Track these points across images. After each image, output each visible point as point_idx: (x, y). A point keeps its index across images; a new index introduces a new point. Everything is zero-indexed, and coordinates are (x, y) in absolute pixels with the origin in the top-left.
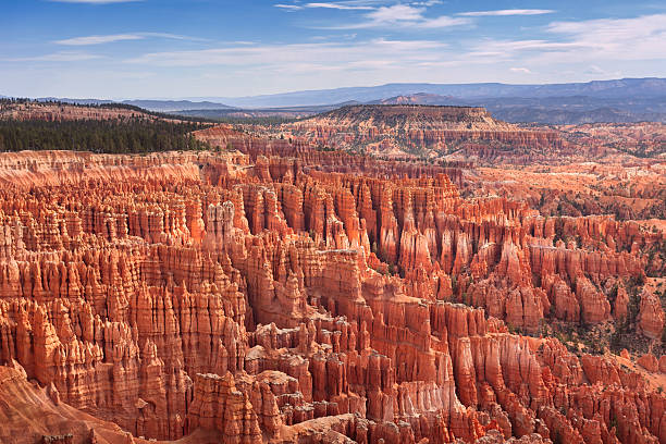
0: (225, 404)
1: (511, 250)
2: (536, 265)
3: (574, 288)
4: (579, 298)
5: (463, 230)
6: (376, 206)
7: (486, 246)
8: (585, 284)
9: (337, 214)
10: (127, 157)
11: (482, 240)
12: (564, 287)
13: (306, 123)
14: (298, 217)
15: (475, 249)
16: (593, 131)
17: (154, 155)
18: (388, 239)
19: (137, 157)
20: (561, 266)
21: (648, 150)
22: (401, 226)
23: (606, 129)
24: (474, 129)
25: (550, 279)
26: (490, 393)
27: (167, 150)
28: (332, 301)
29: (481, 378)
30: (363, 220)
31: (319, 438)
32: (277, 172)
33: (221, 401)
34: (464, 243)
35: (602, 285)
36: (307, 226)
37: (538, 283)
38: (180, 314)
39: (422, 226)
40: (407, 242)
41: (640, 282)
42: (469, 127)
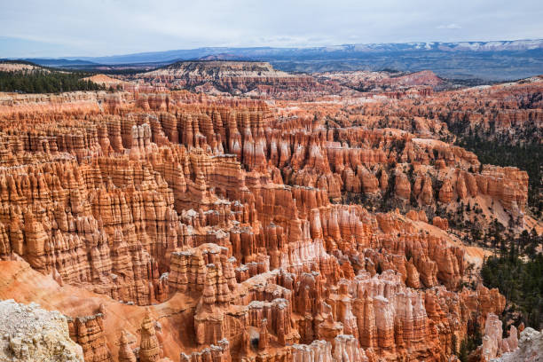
0: (197, 273)
1: (316, 150)
2: (332, 158)
3: (356, 171)
4: (361, 178)
5: (283, 138)
6: (225, 125)
7: (300, 149)
8: (362, 169)
9: (201, 131)
10: (45, 96)
11: (296, 145)
12: (350, 172)
13: (154, 73)
14: (174, 133)
15: (292, 151)
16: (331, 76)
17: (65, 94)
18: (236, 145)
19: (52, 96)
20: (347, 158)
21: (366, 87)
22: (243, 138)
23: (338, 75)
24: (262, 75)
25: (342, 167)
26: (334, 243)
27: (73, 90)
28: (223, 190)
29: (326, 234)
30: (219, 135)
31: (262, 290)
32: (153, 103)
33: (194, 270)
34: (285, 147)
35: (372, 169)
36: (181, 139)
37: (334, 170)
38: (132, 207)
39: (256, 136)
40: (249, 147)
41: (393, 166)
42: (259, 74)
